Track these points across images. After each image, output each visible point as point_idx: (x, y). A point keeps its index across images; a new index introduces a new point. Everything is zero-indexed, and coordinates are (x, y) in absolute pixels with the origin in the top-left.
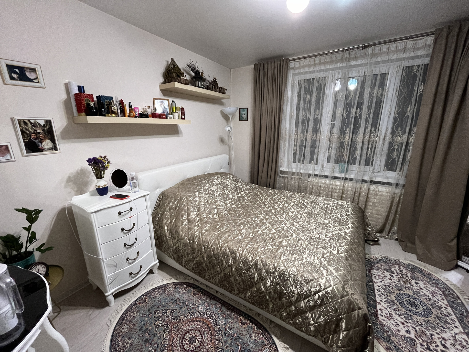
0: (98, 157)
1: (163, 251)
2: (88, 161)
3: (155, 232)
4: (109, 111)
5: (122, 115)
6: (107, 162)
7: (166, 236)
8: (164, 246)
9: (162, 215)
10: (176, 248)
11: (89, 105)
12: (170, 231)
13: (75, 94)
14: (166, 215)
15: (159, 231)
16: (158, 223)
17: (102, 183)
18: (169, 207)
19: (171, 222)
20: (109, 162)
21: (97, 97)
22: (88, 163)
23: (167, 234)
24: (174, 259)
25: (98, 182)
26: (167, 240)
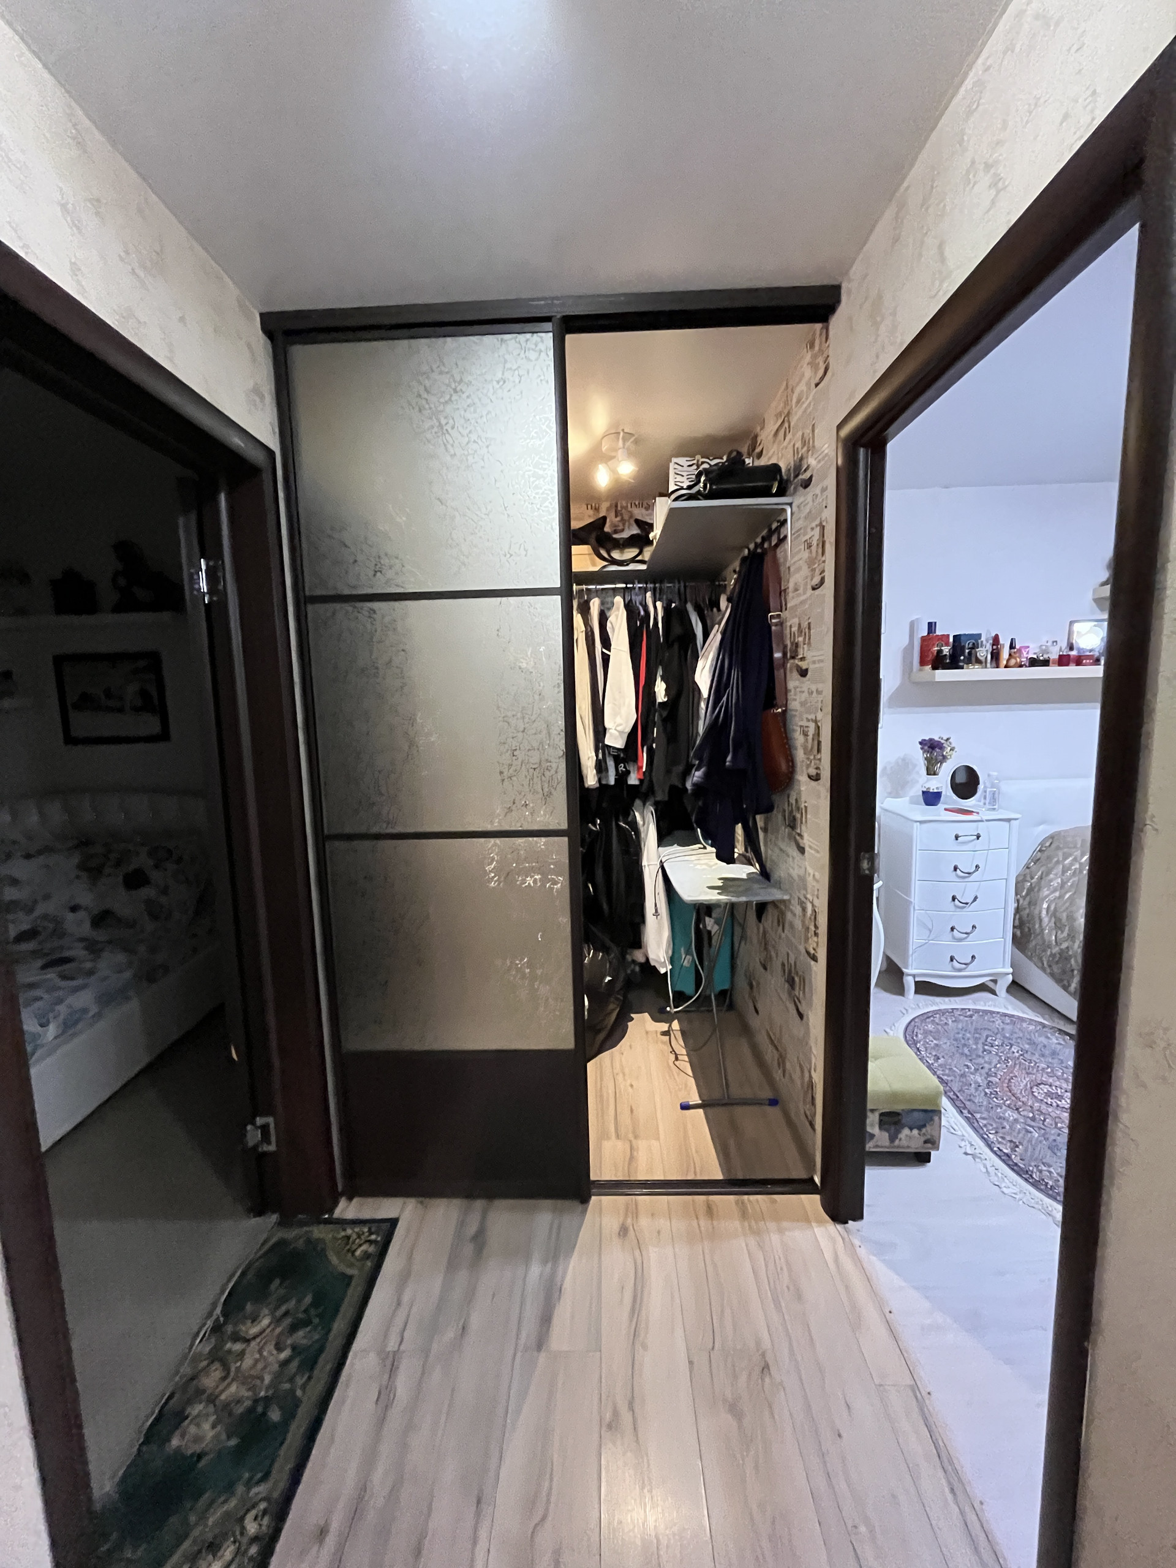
0: (936, 738)
1: (1026, 956)
2: (921, 743)
3: (1017, 910)
4: (973, 659)
5: (994, 664)
6: (949, 748)
7: (1041, 920)
8: (1034, 943)
9: (1041, 878)
10: (1061, 952)
11: (940, 651)
12: (1054, 914)
13: (923, 637)
14: (1051, 881)
15: (1027, 911)
16: (1027, 894)
17: (935, 784)
18: (1063, 867)
19: (1061, 897)
20: (952, 749)
21: (955, 637)
22: (920, 746)
23: (1046, 920)
24: (1052, 975)
25: (928, 780)
26: (1042, 930)
